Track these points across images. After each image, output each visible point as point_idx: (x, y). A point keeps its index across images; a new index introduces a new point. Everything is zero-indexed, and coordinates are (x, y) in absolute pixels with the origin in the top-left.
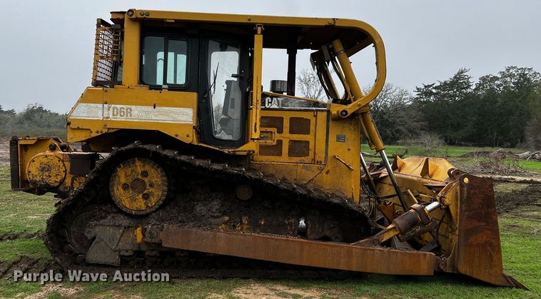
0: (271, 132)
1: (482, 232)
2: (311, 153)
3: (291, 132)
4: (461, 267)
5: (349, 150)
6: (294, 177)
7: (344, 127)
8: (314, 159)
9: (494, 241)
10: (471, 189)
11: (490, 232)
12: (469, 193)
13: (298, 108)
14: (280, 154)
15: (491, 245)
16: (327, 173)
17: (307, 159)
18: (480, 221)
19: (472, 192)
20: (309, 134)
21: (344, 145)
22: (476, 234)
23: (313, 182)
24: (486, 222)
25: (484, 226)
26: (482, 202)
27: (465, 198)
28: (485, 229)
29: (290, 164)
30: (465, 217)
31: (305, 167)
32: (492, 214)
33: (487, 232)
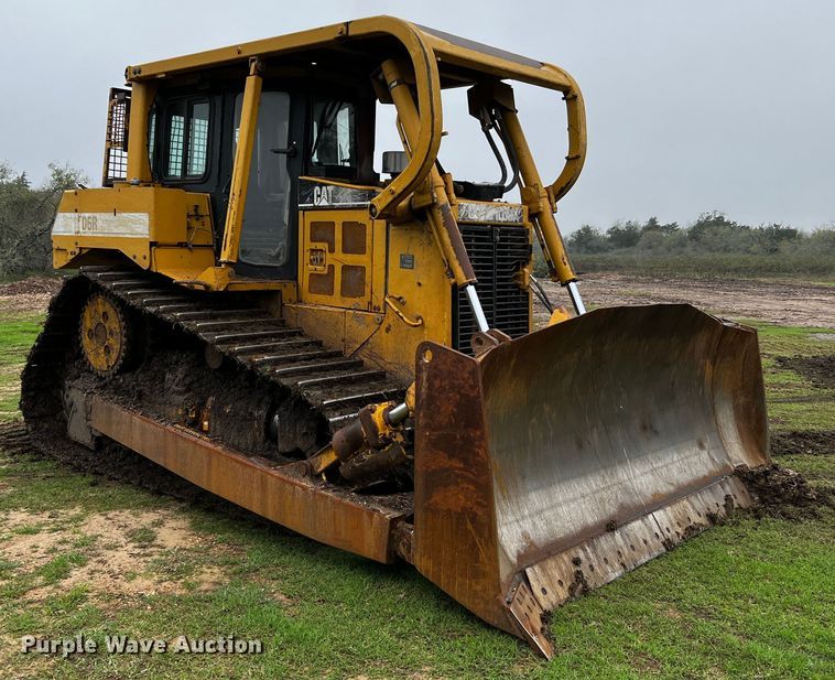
0: (321, 250)
1: (457, 484)
2: (367, 290)
3: (345, 251)
4: (417, 557)
5: (419, 284)
6: (341, 335)
7: (412, 238)
8: (370, 303)
9: (480, 513)
10: (435, 376)
11: (472, 487)
12: (430, 387)
13: (351, 204)
14: (331, 292)
15: (474, 518)
16: (388, 330)
17: (362, 302)
18: (451, 456)
19: (437, 383)
20: (364, 253)
21: (412, 276)
22: (445, 487)
23: (369, 346)
24: (465, 460)
25: (461, 469)
26: (455, 410)
27: (424, 396)
28: (463, 477)
29: (336, 310)
30: (425, 441)
31: (356, 316)
32: (477, 443)
33: (465, 485)
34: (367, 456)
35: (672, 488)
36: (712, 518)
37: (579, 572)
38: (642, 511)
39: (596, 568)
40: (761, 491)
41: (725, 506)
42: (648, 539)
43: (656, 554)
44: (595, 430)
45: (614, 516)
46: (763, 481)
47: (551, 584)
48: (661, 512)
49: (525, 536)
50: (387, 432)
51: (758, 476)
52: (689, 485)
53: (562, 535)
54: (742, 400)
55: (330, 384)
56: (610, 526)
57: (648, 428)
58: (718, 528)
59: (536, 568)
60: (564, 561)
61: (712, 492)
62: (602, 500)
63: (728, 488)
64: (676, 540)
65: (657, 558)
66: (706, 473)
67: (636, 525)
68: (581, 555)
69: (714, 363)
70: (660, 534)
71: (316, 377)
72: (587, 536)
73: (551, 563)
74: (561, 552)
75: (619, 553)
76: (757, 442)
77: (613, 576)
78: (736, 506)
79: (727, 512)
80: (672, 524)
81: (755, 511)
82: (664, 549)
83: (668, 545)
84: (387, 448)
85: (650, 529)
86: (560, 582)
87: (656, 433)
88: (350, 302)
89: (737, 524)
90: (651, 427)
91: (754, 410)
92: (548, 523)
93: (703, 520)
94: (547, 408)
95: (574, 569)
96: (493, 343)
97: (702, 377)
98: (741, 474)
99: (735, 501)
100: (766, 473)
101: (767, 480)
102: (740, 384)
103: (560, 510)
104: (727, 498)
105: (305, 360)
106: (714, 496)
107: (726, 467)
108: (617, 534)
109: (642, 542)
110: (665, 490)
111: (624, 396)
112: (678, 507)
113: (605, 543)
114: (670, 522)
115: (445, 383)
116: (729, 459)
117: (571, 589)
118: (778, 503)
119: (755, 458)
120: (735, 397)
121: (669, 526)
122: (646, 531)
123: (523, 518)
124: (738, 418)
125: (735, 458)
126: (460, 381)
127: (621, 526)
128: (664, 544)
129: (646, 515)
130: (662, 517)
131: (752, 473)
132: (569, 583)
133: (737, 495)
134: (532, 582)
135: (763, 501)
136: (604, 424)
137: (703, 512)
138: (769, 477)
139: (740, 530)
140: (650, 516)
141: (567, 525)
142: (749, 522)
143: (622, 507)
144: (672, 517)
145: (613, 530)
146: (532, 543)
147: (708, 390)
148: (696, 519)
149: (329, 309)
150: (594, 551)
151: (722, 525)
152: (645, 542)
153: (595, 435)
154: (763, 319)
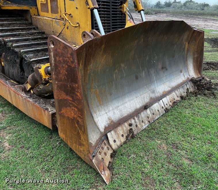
2: (59, 11)
5: (77, 8)
8: (61, 16)
9: (80, 121)
14: (47, 11)
15: (78, 122)
16: (67, 28)
17: (58, 16)
21: (74, 4)
22: (66, 107)
23: (62, 35)
24: (72, 97)
25: (71, 101)
26: (66, 73)
27: (53, 65)
28: (72, 104)
29: (49, 19)
30: (56, 86)
31: (56, 21)
32: (76, 90)
33: (73, 108)
34: (41, 87)
35: (170, 89)
36: (182, 97)
37: (131, 129)
38: (158, 99)
39: (139, 126)
40: (198, 86)
41: (186, 92)
42: (160, 109)
43: (162, 114)
44: (143, 71)
45: (147, 103)
46: (199, 83)
47: (118, 137)
48: (165, 98)
49: (109, 119)
50: (47, 78)
51: (198, 81)
52: (176, 86)
53: (126, 115)
54: (196, 56)
55: (38, 51)
56: (146, 107)
57: (164, 68)
58: (183, 101)
59: (112, 132)
60: (125, 126)
61: (183, 88)
63: (188, 86)
64: (169, 108)
65: (162, 116)
66: (182, 82)
67: (156, 105)
68: (133, 122)
69: (189, 43)
70: (164, 107)
71: (33, 48)
72: (137, 113)
73: (119, 128)
74: (125, 122)
75: (148, 117)
76: (199, 70)
77: (144, 127)
78: (190, 91)
79: (187, 94)
81: (196, 93)
82: (165, 112)
84: (48, 85)
85: (161, 105)
86: (123, 136)
87: (167, 69)
88: (54, 16)
89: (189, 99)
90: (165, 68)
91: (199, 59)
92: (121, 111)
93: (179, 99)
94: (122, 65)
95: (129, 128)
96: (90, 37)
97: (184, 49)
98: (193, 81)
99: (190, 90)
100: (200, 80)
101: (200, 82)
102: (196, 50)
103: (126, 104)
104: (188, 89)
105: (32, 40)
106: (183, 89)
107: (188, 78)
109: (157, 111)
110: (167, 89)
111: (156, 57)
112: (171, 95)
113: (143, 115)
114: (168, 101)
115: (61, 59)
116: (189, 76)
117: (127, 137)
118: (203, 90)
119: (197, 75)
120: (194, 55)
121: (167, 103)
122: (159, 106)
123: (109, 111)
124: (194, 62)
125: (191, 75)
126: (67, 58)
127: (150, 106)
128: (165, 110)
129: (159, 100)
130: (165, 100)
131: (196, 80)
132: (126, 135)
133: (191, 88)
134: (109, 139)
135: (198, 89)
136: (147, 69)
137: (179, 96)
138: (201, 82)
139: (190, 102)
140: (161, 101)
141: (129, 110)
142: (193, 98)
143: (151, 99)
144: (169, 99)
145: (147, 109)
146: (112, 121)
147: (186, 52)
148: (176, 99)
149: (47, 18)
150: (138, 119)
151: (185, 100)
152: (158, 111)
153: (144, 74)
154: (199, 27)
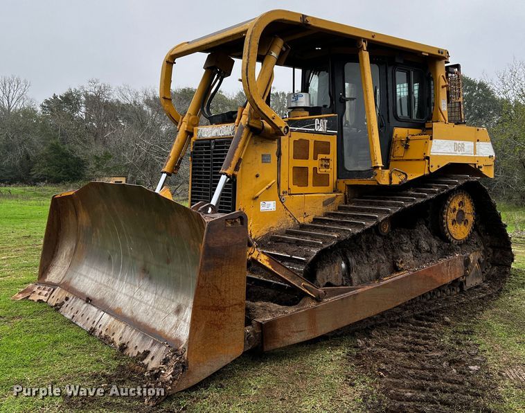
35: (129, 314)
36: (123, 348)
37: (63, 303)
39: (68, 307)
41: (139, 353)
42: (90, 319)
43: (85, 328)
45: (95, 299)
47: (56, 297)
48: (109, 316)
52: (140, 323)
56: (89, 300)
59: (60, 289)
60: (66, 294)
61: (143, 338)
62: (100, 289)
63: (155, 349)
64: (97, 334)
65: (84, 330)
67: (95, 309)
68: (71, 298)
70: (95, 323)
72: (80, 295)
73: (63, 292)
74: (69, 291)
75: (78, 311)
77: (67, 316)
78: (146, 362)
80: (104, 326)
82: (89, 330)
83: (92, 331)
85: (95, 317)
86: (58, 300)
93: (118, 343)
95: (64, 300)
99: (149, 359)
104: (147, 353)
106: (142, 341)
108: (86, 305)
109: (88, 317)
110: (126, 311)
112: (117, 323)
113: (79, 303)
114: (106, 324)
117: (57, 304)
121: (103, 325)
122: (94, 316)
128: (92, 328)
130: (106, 319)
137: (124, 340)
140: (102, 313)
143: (102, 300)
144: (109, 323)
145: (87, 302)
148: (116, 338)
150: (74, 302)
152: (88, 319)
